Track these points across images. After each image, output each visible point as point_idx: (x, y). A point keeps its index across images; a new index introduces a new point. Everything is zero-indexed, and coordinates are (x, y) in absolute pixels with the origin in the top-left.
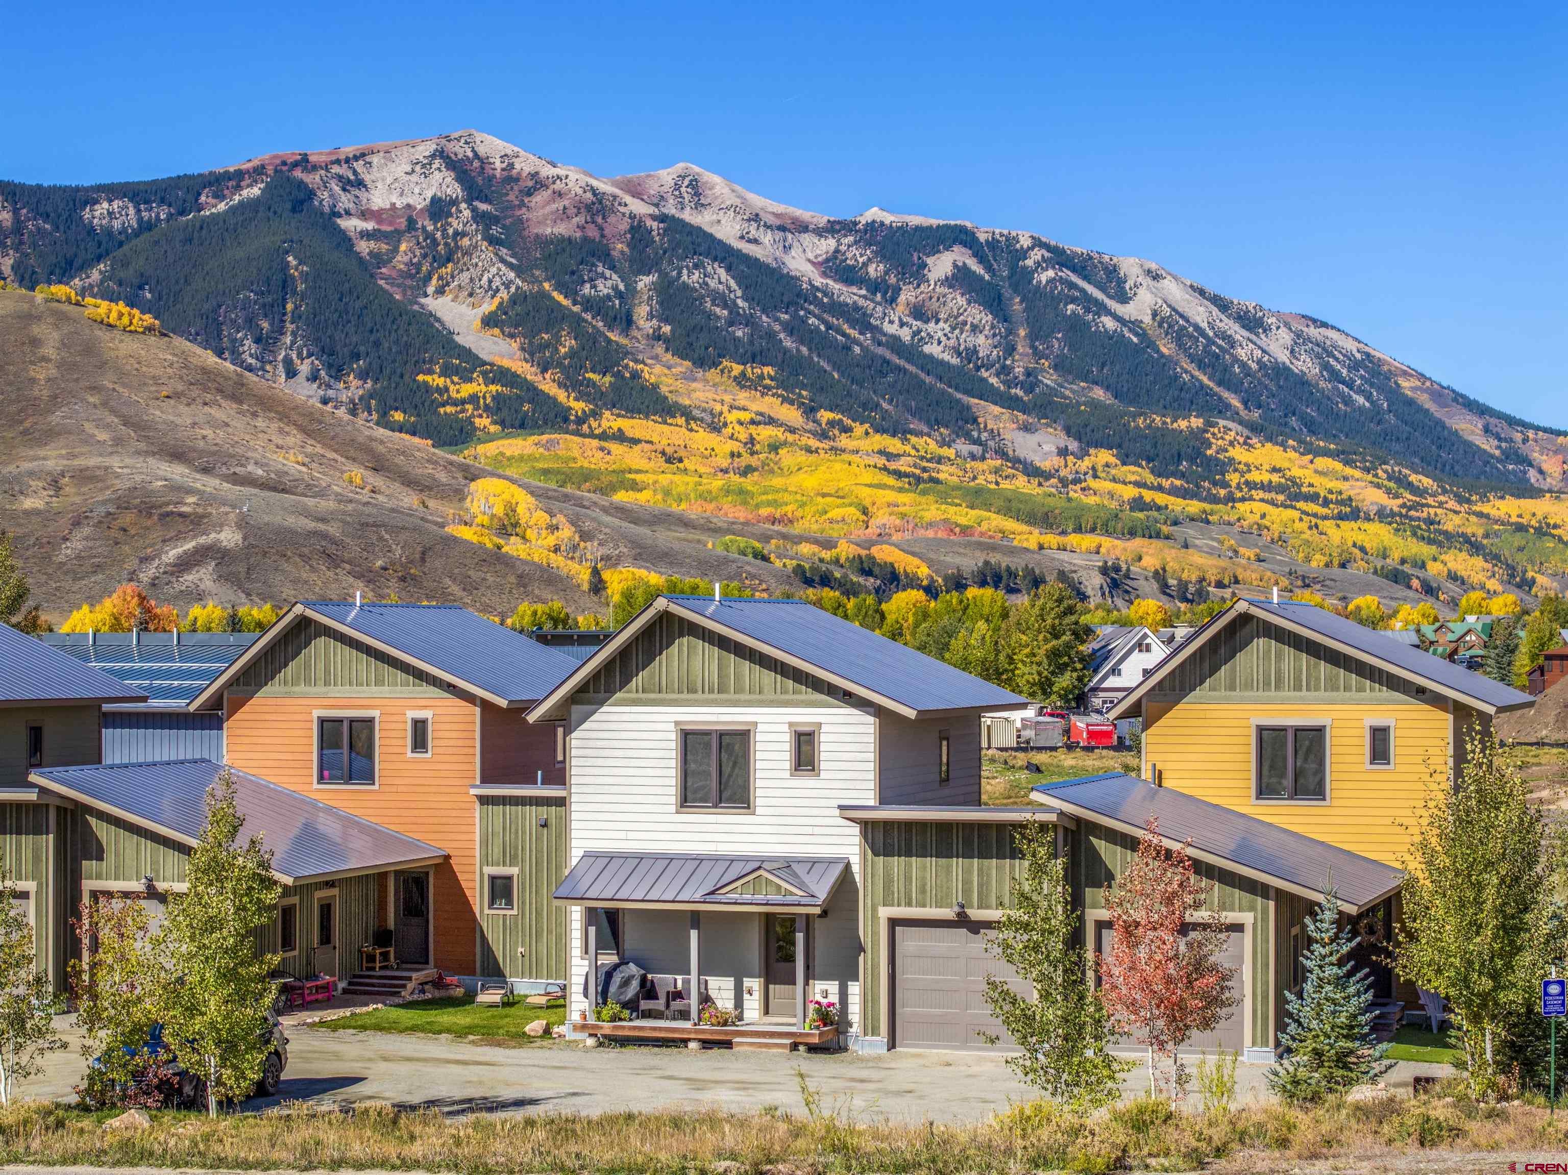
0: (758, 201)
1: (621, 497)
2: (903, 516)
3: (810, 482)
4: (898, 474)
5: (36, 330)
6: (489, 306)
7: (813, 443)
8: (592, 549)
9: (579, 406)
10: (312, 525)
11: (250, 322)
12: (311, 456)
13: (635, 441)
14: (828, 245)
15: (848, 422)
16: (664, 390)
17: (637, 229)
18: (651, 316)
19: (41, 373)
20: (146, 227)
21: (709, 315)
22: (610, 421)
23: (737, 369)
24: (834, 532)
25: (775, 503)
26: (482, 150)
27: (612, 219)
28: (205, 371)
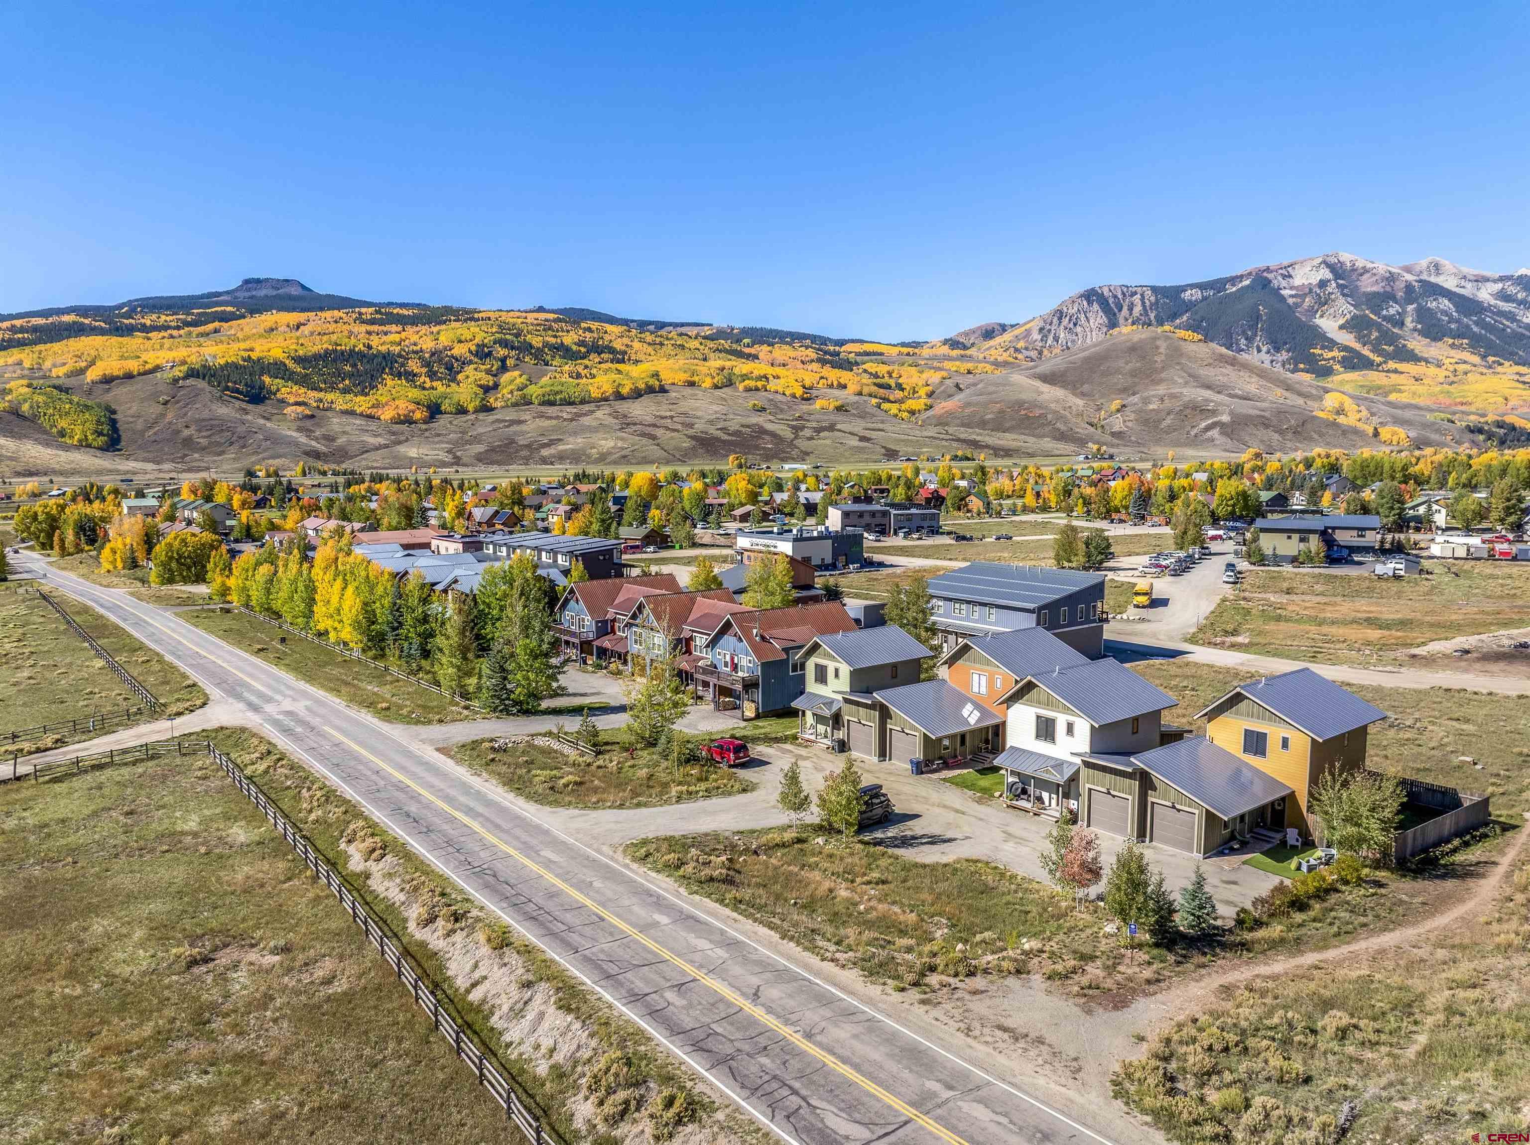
0: (1465, 270)
1: (1393, 397)
2: (1524, 400)
3: (1480, 387)
4: (1524, 383)
5: (1158, 343)
6: (1341, 321)
7: (1485, 371)
8: (1375, 420)
9: (1378, 359)
10: (1258, 413)
11: (1244, 333)
12: (1261, 386)
13: (1402, 373)
14: (1500, 286)
15: (1502, 361)
16: (1417, 351)
17: (1409, 287)
18: (1413, 321)
19: (1158, 359)
20: (1205, 299)
21: (1439, 320)
22: (1392, 365)
23: (1451, 341)
24: (1490, 408)
25: (1463, 397)
26: (1341, 259)
27: (1397, 283)
28: (1221, 355)
